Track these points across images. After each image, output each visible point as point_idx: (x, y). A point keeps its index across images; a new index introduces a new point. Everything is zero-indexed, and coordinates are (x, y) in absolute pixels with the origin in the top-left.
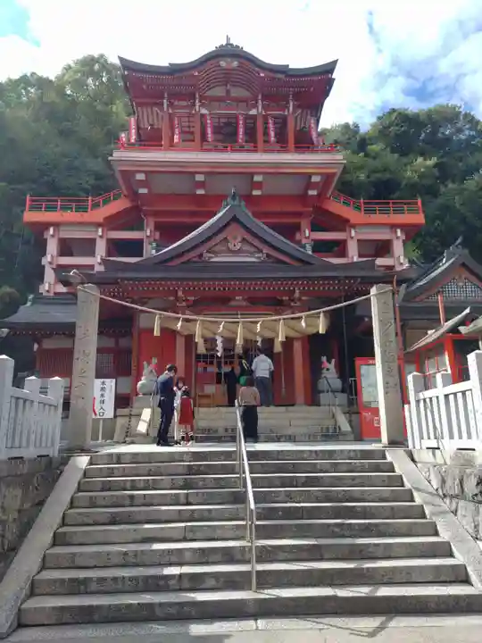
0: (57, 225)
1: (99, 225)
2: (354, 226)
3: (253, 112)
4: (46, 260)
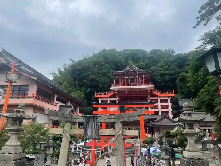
0: (101, 98)
1: (108, 97)
2: (159, 97)
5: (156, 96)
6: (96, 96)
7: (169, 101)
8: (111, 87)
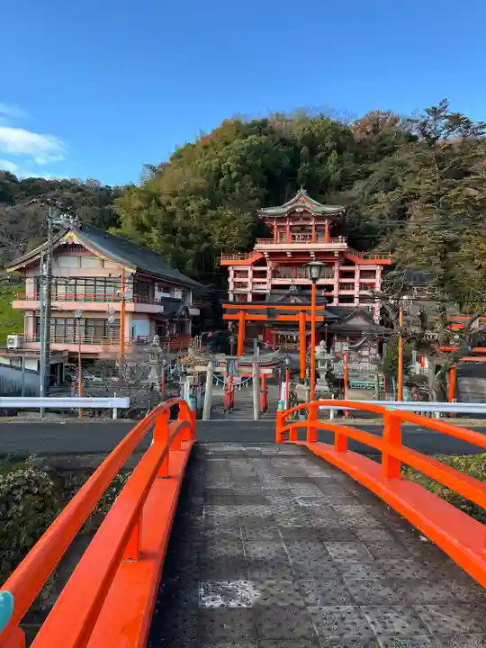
0: (233, 265)
1: (249, 265)
2: (358, 265)
3: (310, 223)
4: (230, 280)
5: (353, 264)
6: (223, 263)
7: (378, 275)
8: (256, 246)
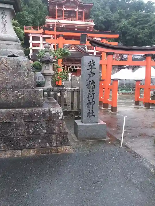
3: (76, 10)
6: (26, 31)
8: (46, 20)
